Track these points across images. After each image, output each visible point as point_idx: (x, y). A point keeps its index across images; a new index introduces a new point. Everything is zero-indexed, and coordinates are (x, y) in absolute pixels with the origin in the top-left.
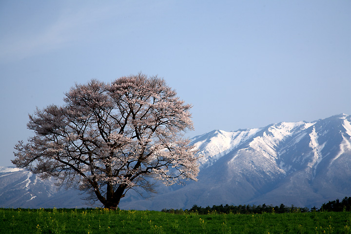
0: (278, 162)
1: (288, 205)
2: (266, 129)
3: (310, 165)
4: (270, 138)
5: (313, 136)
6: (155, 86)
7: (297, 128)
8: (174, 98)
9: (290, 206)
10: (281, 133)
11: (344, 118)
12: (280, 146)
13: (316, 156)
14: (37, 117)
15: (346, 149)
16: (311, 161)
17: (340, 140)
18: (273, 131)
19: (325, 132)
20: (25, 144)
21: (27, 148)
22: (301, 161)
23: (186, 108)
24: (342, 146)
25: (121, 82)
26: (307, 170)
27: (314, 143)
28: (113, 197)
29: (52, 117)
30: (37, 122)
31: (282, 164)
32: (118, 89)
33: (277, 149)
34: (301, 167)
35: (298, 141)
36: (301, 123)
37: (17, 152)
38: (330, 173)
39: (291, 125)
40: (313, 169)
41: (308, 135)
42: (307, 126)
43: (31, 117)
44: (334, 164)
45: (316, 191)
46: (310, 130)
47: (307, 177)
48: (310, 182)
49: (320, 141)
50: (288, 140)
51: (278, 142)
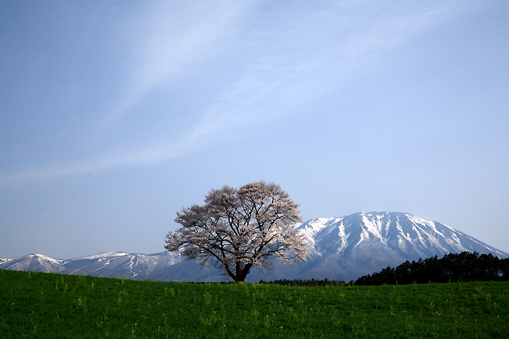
0: (316, 247)
1: (330, 279)
2: (307, 223)
3: (339, 249)
4: (310, 230)
5: (342, 228)
6: (272, 190)
7: (330, 222)
8: (287, 199)
9: (332, 280)
10: (318, 226)
11: (363, 214)
12: (317, 236)
13: (344, 242)
14: (183, 214)
15: (365, 238)
16: (340, 246)
17: (361, 231)
18: (312, 225)
19: (350, 225)
20: (173, 234)
21: (174, 237)
22: (333, 246)
23: (296, 207)
24: (362, 235)
25: (248, 187)
26: (338, 253)
27: (342, 233)
28: (242, 273)
29: (194, 213)
30: (183, 217)
31: (319, 248)
32: (246, 192)
33: (315, 238)
34: (332, 251)
35: (330, 232)
36: (332, 218)
37: (167, 240)
38: (354, 254)
39: (325, 220)
40: (341, 252)
41: (337, 227)
42: (337, 220)
43: (178, 214)
44: (356, 248)
45: (344, 268)
46: (339, 224)
47: (338, 258)
48: (339, 262)
49: (346, 231)
50: (324, 231)
51: (316, 233)
